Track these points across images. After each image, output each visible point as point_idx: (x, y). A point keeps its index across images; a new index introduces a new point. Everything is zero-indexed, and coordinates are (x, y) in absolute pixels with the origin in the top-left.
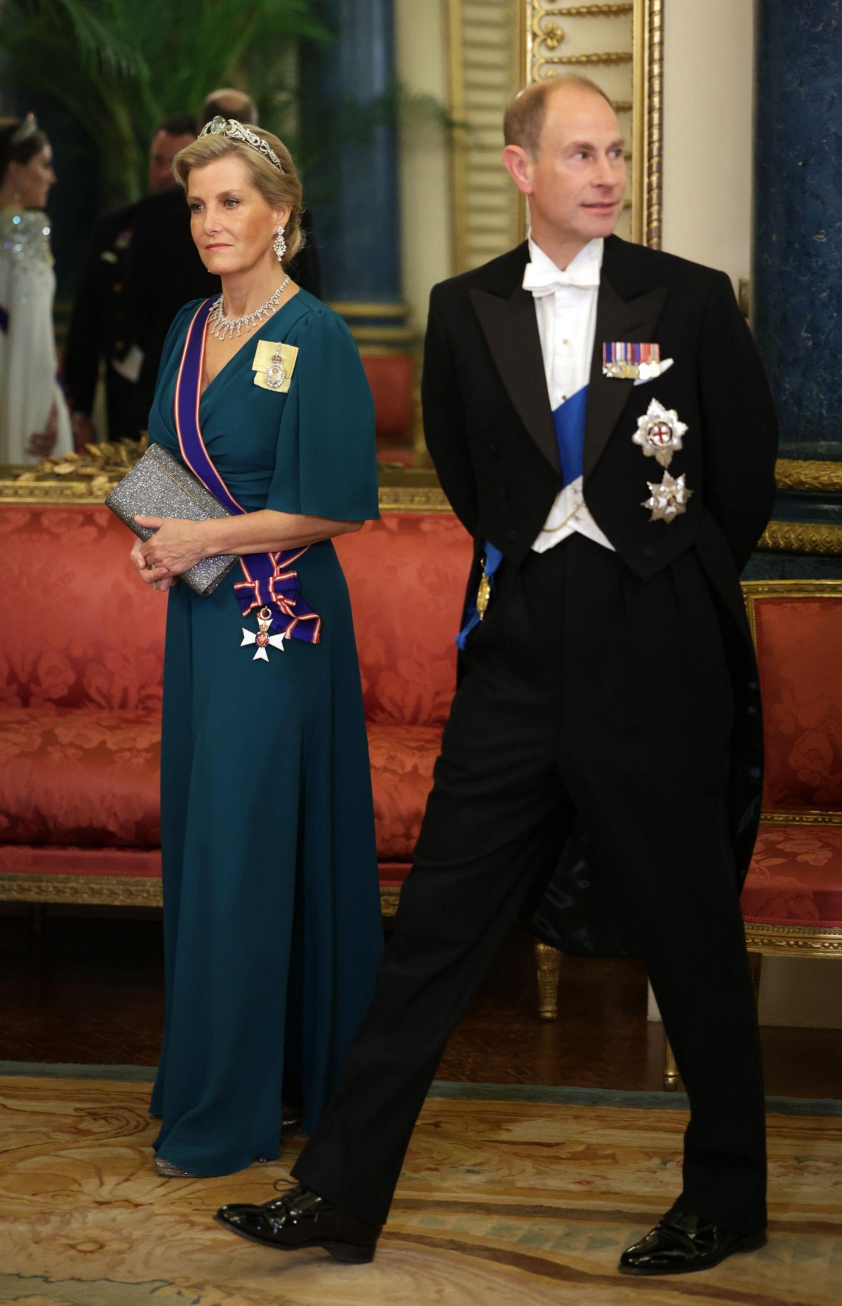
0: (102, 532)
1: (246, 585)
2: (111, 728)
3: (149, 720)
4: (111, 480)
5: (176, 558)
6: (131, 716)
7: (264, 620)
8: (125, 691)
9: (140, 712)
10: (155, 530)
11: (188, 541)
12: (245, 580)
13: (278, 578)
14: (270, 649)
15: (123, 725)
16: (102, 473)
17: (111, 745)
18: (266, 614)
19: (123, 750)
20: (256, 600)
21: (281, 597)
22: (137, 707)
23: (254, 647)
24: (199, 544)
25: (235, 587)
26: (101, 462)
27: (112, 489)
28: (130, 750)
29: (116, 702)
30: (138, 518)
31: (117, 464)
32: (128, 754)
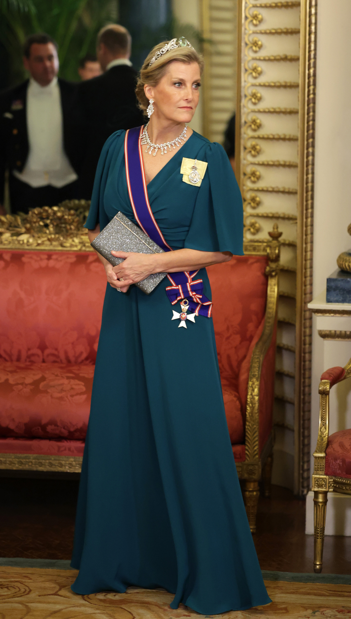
0: (7, 264)
1: (173, 288)
2: (11, 372)
3: (32, 367)
4: (12, 235)
5: (138, 274)
6: (22, 365)
7: (185, 306)
8: (20, 352)
9: (28, 363)
10: (124, 259)
11: (146, 265)
12: (172, 285)
13: (192, 283)
14: (188, 321)
15: (18, 370)
16: (8, 231)
17: (11, 381)
18: (185, 303)
19: (17, 384)
20: (180, 296)
21: (194, 293)
22: (26, 361)
23: (179, 320)
24: (153, 266)
25: (167, 289)
26: (6, 226)
27: (13, 240)
28: (22, 384)
29: (15, 358)
30: (114, 253)
31: (16, 227)
32: (20, 387)
